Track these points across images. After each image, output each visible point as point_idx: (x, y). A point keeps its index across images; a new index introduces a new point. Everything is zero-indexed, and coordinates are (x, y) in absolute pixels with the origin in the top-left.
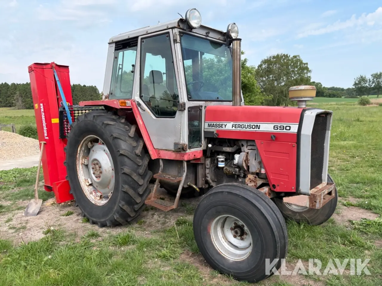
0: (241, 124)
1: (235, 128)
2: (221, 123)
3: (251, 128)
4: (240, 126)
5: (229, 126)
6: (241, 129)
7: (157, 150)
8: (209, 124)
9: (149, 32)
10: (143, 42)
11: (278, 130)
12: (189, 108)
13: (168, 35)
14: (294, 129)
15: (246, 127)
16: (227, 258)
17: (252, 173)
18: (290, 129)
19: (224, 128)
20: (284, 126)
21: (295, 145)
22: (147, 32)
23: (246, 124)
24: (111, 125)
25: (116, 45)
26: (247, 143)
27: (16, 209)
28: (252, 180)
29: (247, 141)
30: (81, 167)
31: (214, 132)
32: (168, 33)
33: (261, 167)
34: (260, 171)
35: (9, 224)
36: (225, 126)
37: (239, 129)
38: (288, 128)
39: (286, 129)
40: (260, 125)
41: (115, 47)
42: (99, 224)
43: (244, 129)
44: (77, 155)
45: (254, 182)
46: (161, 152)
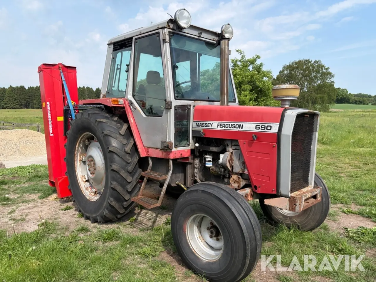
0: (226, 123)
1: (220, 127)
2: (207, 123)
3: (234, 128)
4: (225, 126)
5: (215, 125)
6: (225, 128)
7: (147, 148)
8: (197, 123)
9: (142, 32)
10: (137, 42)
11: (260, 130)
12: (175, 107)
13: (158, 35)
14: (275, 129)
15: (230, 126)
16: (201, 258)
17: (236, 174)
18: (270, 129)
19: (210, 127)
20: (265, 126)
21: (275, 145)
22: (140, 33)
23: (231, 124)
24: (103, 122)
25: (114, 46)
26: (232, 143)
27: (21, 202)
28: (236, 181)
29: (232, 141)
30: (79, 163)
31: (201, 131)
32: (158, 33)
33: (244, 167)
34: (244, 171)
35: (10, 216)
36: (211, 125)
37: (224, 128)
38: (269, 128)
39: (267, 129)
40: (243, 125)
41: (113, 48)
42: (91, 219)
43: (228, 128)
44: (75, 151)
45: (238, 182)
46: (150, 150)
